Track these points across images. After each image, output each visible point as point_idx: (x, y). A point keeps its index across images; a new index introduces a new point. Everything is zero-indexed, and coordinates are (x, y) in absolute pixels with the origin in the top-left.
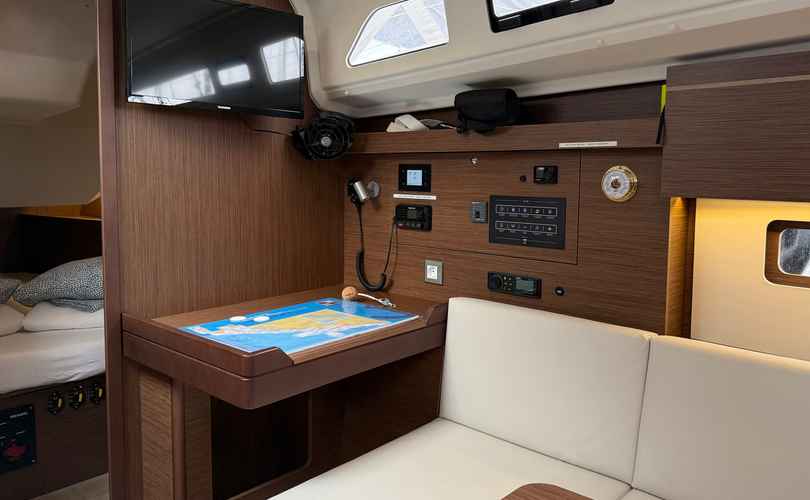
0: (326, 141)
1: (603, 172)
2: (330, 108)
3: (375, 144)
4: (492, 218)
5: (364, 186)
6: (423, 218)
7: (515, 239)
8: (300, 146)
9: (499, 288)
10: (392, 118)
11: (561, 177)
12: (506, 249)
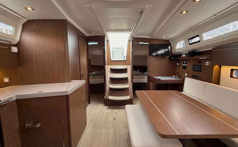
0: (173, 58)
1: (205, 62)
2: (175, 54)
3: (180, 58)
4: (193, 68)
5: (179, 63)
6: (185, 68)
7: (195, 71)
8: (170, 58)
9: (194, 77)
10: (182, 55)
11: (201, 62)
12: (195, 72)
